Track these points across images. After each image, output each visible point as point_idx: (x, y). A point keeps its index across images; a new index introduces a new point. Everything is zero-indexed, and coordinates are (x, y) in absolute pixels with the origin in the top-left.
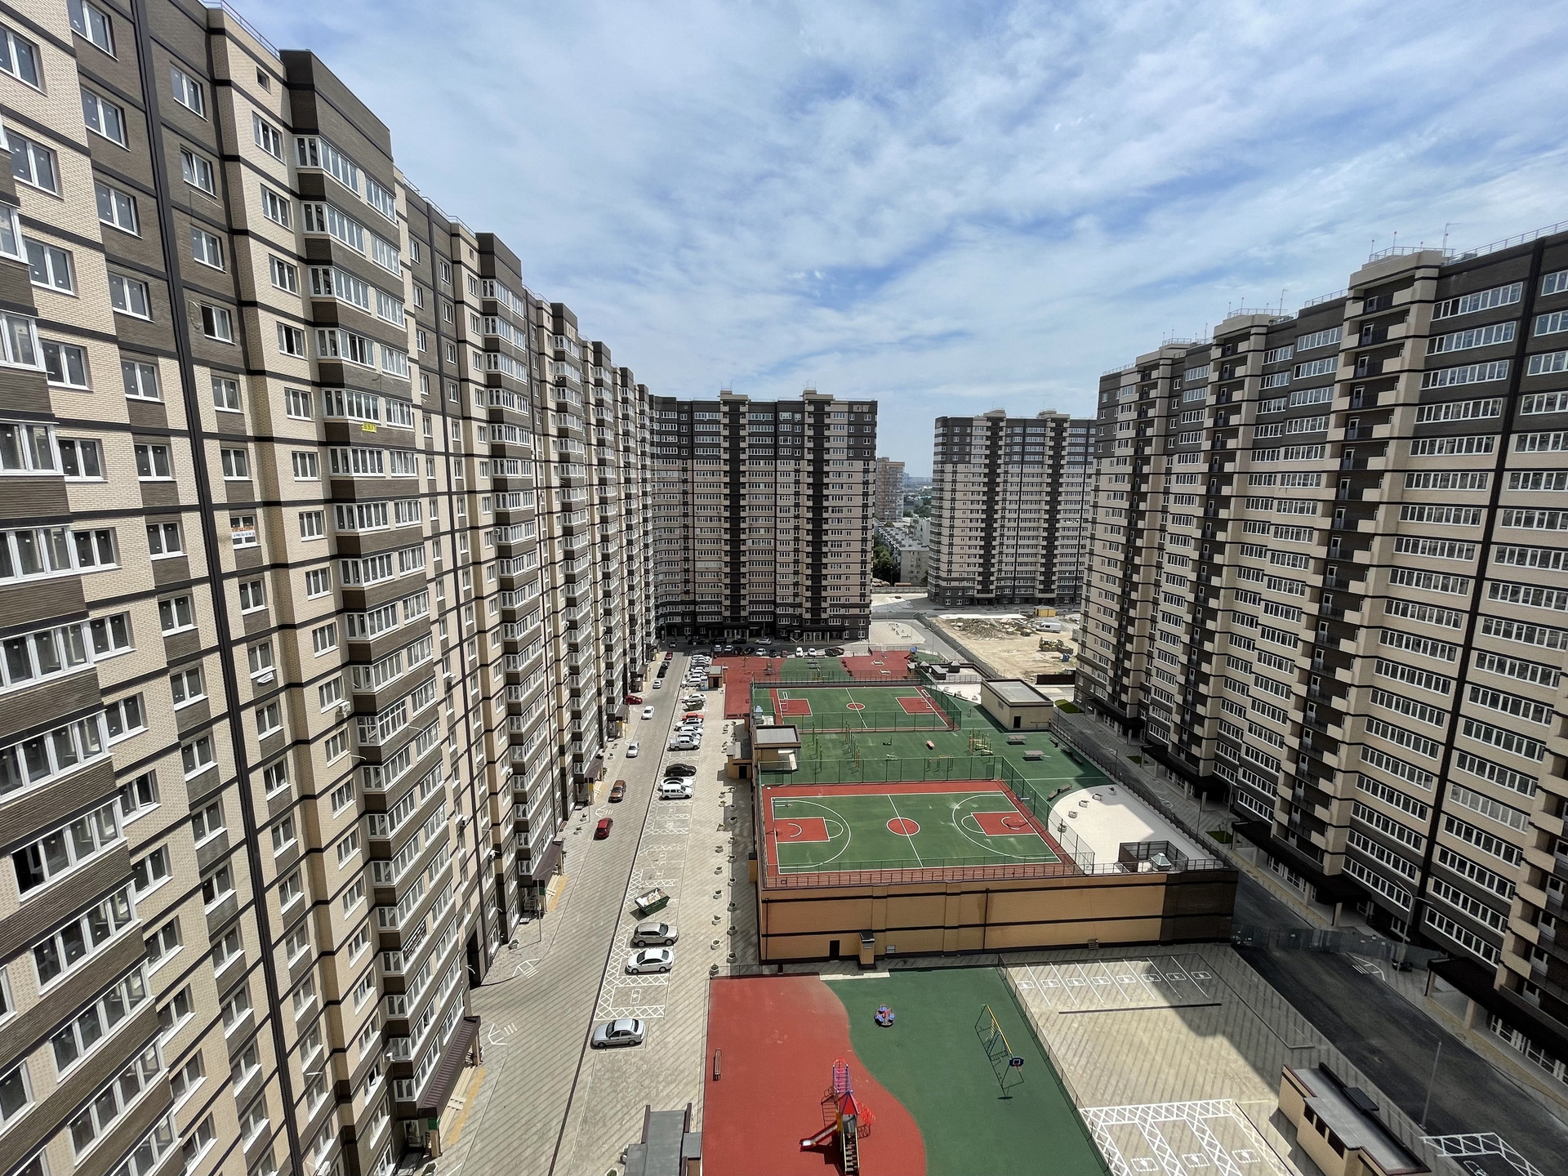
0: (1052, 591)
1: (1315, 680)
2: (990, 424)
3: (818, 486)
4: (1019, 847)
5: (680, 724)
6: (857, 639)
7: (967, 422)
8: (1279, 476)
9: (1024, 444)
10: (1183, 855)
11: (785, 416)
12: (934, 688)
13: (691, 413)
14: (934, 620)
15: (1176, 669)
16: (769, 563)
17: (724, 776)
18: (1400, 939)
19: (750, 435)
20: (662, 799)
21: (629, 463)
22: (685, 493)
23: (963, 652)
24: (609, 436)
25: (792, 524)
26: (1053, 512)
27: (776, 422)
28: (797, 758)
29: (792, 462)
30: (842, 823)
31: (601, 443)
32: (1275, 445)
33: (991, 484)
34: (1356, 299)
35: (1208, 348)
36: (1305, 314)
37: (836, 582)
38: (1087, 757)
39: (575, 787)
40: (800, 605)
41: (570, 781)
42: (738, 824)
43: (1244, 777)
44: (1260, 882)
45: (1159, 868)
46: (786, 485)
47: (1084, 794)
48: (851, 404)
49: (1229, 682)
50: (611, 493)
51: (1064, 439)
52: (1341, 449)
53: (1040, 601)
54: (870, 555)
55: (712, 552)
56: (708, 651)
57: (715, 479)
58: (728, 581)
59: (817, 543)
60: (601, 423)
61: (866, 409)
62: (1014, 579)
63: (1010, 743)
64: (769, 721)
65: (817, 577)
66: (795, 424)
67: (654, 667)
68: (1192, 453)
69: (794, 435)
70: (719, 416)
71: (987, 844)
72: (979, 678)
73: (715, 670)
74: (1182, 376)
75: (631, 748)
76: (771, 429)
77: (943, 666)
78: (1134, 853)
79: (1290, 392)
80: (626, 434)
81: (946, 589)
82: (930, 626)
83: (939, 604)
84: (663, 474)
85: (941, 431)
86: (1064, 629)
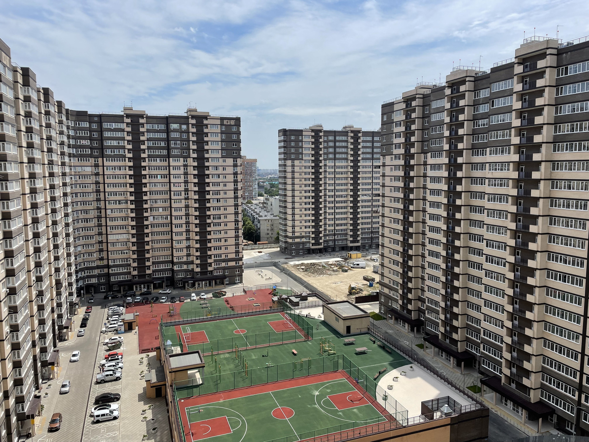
0: (358, 241)
1: (517, 286)
2: (313, 134)
3: (202, 176)
4: (360, 415)
5: (104, 362)
6: (235, 284)
7: (299, 133)
8: (487, 165)
9: (335, 147)
10: (458, 404)
11: (174, 126)
12: (292, 312)
13: (100, 123)
14: (285, 266)
15: (439, 286)
16: (167, 233)
17: (144, 397)
18: (572, 434)
19: (148, 140)
20: (94, 423)
21: (52, 161)
22: (97, 183)
23: (307, 286)
24: (36, 140)
25: (183, 204)
26: (355, 191)
27: (168, 131)
28: (202, 375)
29: (182, 159)
30: (239, 417)
31: (30, 146)
32: (484, 147)
33: (317, 173)
34: (519, 63)
35: (443, 88)
36: (494, 70)
37: (218, 244)
38: (393, 348)
39: (18, 424)
40: (192, 263)
41: (14, 419)
42: (158, 434)
43: (484, 349)
44: (499, 414)
45: (446, 414)
46: (177, 176)
47: (395, 373)
48: (222, 119)
49: (470, 291)
50: (39, 184)
51: (359, 144)
52: (519, 149)
53: (352, 249)
54: (241, 224)
55: (122, 227)
56: (121, 303)
57: (122, 172)
58: (135, 248)
59: (203, 217)
60: (29, 130)
61: (233, 122)
62: (335, 235)
63: (345, 345)
64: (178, 350)
65: (204, 241)
66: (182, 132)
67: (77, 319)
68: (438, 153)
69: (182, 140)
70: (124, 126)
71: (339, 416)
72: (321, 303)
73: (129, 317)
74: (429, 105)
75: (64, 386)
76: (164, 136)
77: (297, 296)
78: (430, 407)
79: (489, 116)
80: (49, 138)
81: (291, 244)
82: (284, 271)
83: (288, 254)
84: (79, 169)
85: (282, 138)
86: (368, 266)
